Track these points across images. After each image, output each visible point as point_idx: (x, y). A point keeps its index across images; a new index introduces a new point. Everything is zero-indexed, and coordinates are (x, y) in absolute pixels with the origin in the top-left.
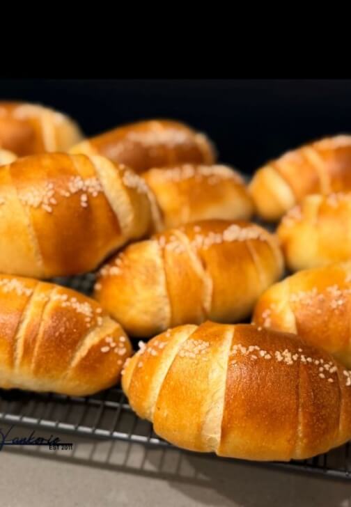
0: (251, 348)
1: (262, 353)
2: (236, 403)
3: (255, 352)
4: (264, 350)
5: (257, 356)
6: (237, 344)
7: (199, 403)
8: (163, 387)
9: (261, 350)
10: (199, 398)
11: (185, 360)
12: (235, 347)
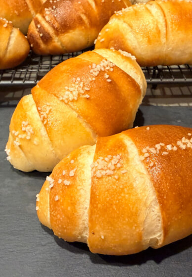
0: (158, 146)
1: (169, 147)
2: (170, 201)
3: (163, 149)
4: (168, 144)
5: (167, 151)
6: (144, 147)
7: (135, 215)
8: (92, 213)
9: (166, 144)
10: (134, 210)
11: (104, 179)
12: (144, 150)
